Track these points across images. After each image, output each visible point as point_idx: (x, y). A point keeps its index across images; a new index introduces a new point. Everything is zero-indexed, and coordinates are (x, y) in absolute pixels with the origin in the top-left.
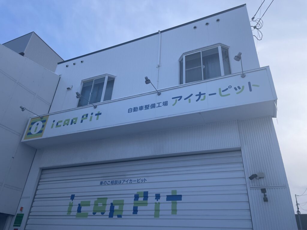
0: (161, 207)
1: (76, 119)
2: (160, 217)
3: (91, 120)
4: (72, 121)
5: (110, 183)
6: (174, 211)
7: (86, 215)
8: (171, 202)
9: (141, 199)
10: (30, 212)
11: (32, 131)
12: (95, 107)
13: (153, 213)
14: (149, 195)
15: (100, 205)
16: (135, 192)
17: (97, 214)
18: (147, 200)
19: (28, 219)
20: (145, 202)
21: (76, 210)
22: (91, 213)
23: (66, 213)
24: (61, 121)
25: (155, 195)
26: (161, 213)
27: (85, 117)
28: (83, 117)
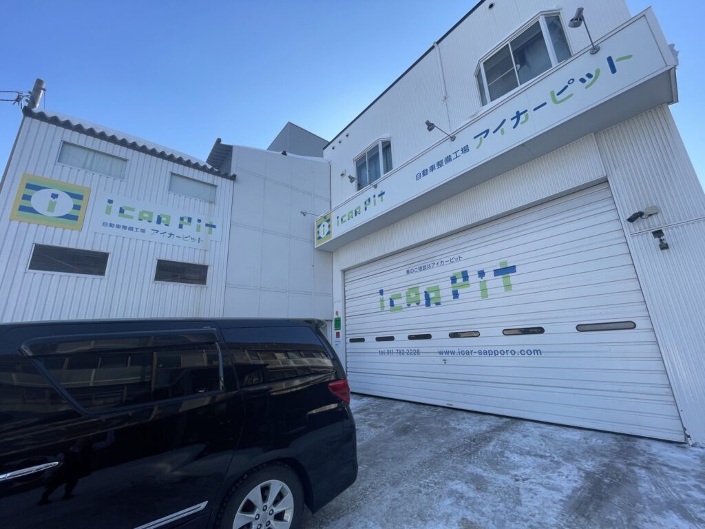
0: (488, 285)
1: (359, 208)
2: (489, 297)
3: (375, 204)
4: (356, 211)
5: (417, 270)
6: (508, 286)
7: (400, 308)
8: (501, 276)
9: (460, 281)
10: (345, 314)
11: (321, 235)
12: (376, 186)
13: (479, 294)
14: (469, 274)
15: (413, 295)
16: (451, 274)
17: (412, 305)
18: (468, 280)
19: (346, 320)
20: (466, 283)
21: (389, 304)
22: (405, 305)
23: (379, 310)
24: (345, 216)
25: (477, 273)
26: (489, 292)
27: (367, 202)
28: (365, 203)
